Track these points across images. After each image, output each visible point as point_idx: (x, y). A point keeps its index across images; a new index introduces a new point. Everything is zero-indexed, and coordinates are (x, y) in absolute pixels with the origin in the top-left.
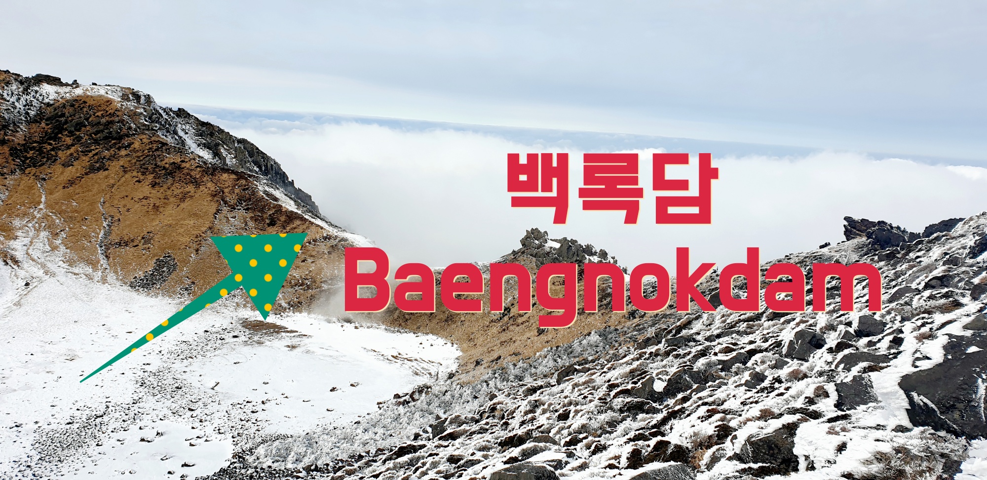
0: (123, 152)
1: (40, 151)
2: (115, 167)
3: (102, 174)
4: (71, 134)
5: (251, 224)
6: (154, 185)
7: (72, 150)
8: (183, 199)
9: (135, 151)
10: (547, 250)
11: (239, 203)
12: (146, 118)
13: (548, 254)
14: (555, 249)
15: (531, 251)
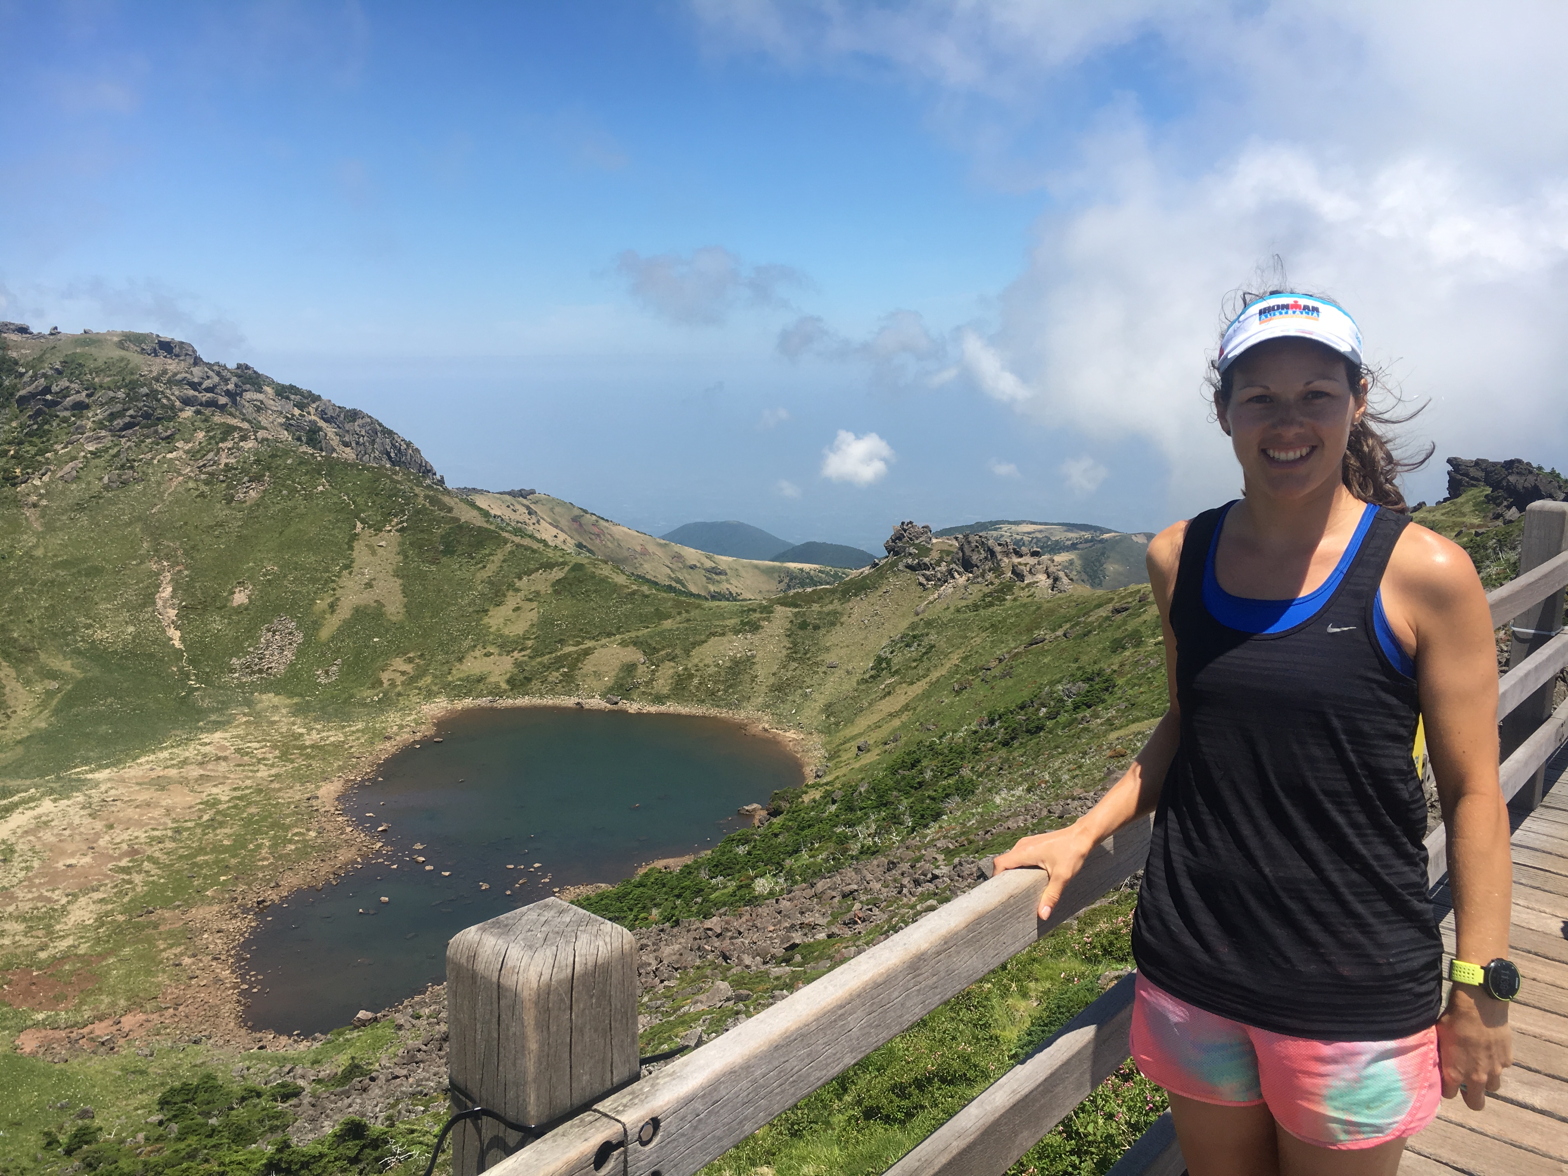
10: (935, 555)
11: (386, 520)
12: (194, 386)
13: (938, 563)
14: (948, 553)
15: (910, 561)
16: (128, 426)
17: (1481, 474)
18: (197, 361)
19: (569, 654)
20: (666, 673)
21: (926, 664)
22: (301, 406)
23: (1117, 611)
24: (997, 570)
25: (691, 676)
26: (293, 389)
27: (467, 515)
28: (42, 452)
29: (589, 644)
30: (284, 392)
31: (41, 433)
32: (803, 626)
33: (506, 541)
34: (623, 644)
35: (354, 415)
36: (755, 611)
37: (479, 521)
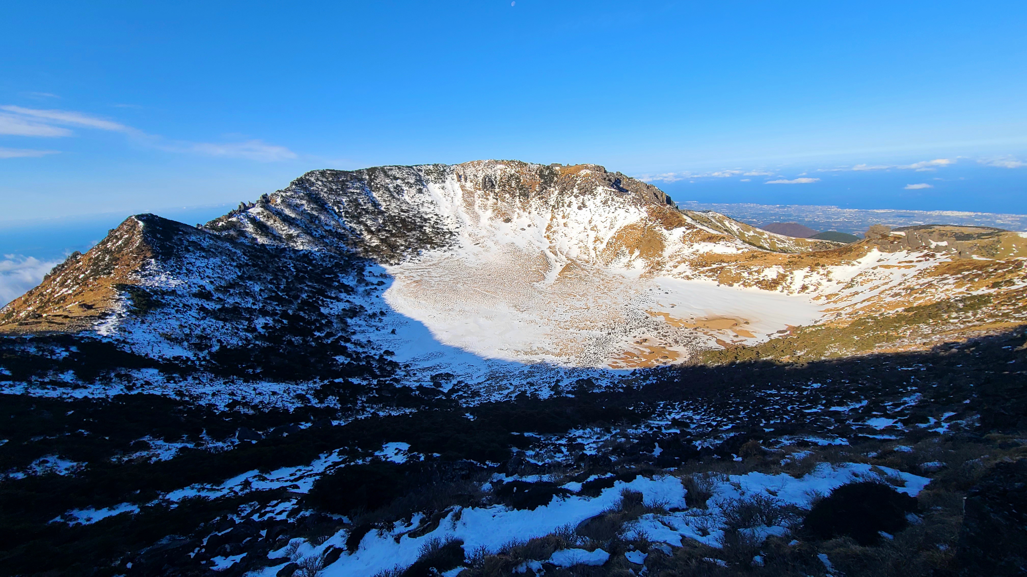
13: (892, 242)
14: (899, 238)
15: (876, 241)
18: (605, 172)
19: (714, 269)
24: (927, 247)
36: (795, 257)
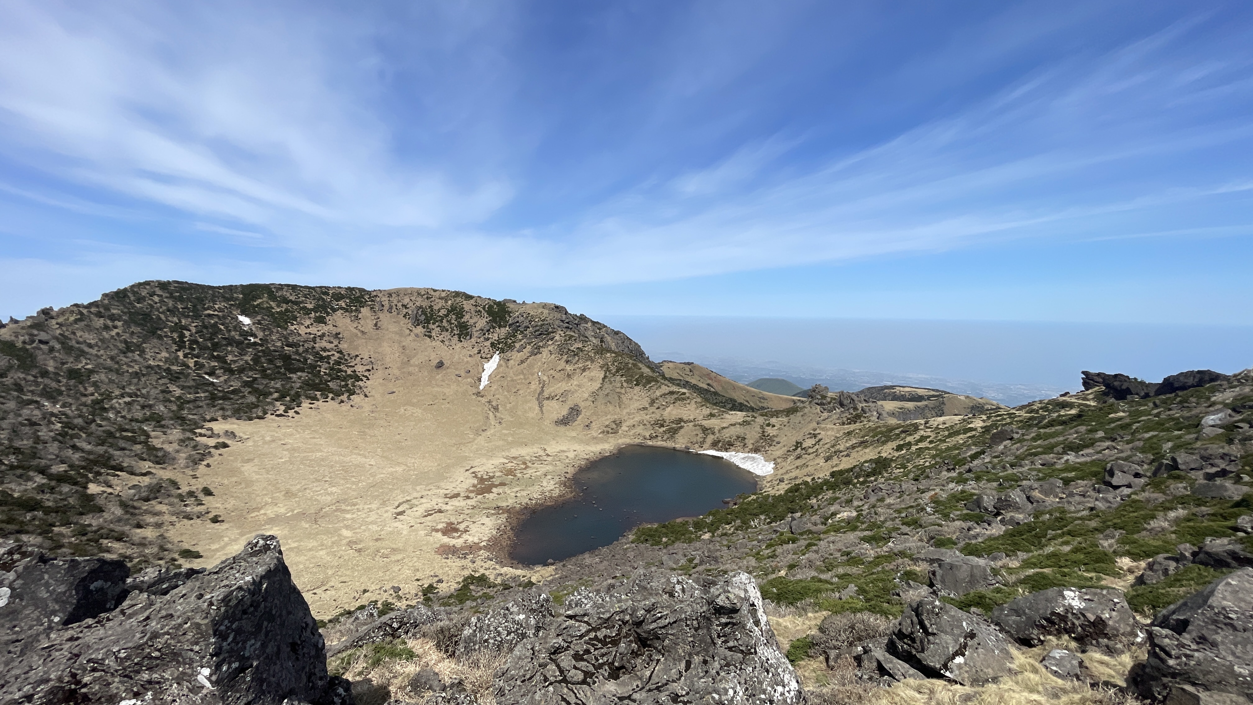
0: (550, 342)
1: (506, 343)
2: (545, 352)
3: (539, 356)
4: (522, 332)
5: (625, 384)
6: (567, 362)
7: (522, 342)
8: (584, 370)
9: (556, 341)
10: (829, 400)
11: (617, 371)
12: (562, 321)
13: (829, 403)
14: (835, 399)
15: (817, 401)
16: (540, 334)
17: (1101, 380)
19: (672, 428)
20: (710, 438)
21: (817, 447)
22: (599, 329)
23: (903, 432)
24: (855, 409)
25: (719, 441)
26: (597, 323)
27: (646, 371)
28: (513, 342)
29: (682, 424)
30: (594, 323)
31: (514, 336)
32: (768, 425)
33: (658, 382)
34: (695, 426)
35: (617, 333)
37: (651, 374)
